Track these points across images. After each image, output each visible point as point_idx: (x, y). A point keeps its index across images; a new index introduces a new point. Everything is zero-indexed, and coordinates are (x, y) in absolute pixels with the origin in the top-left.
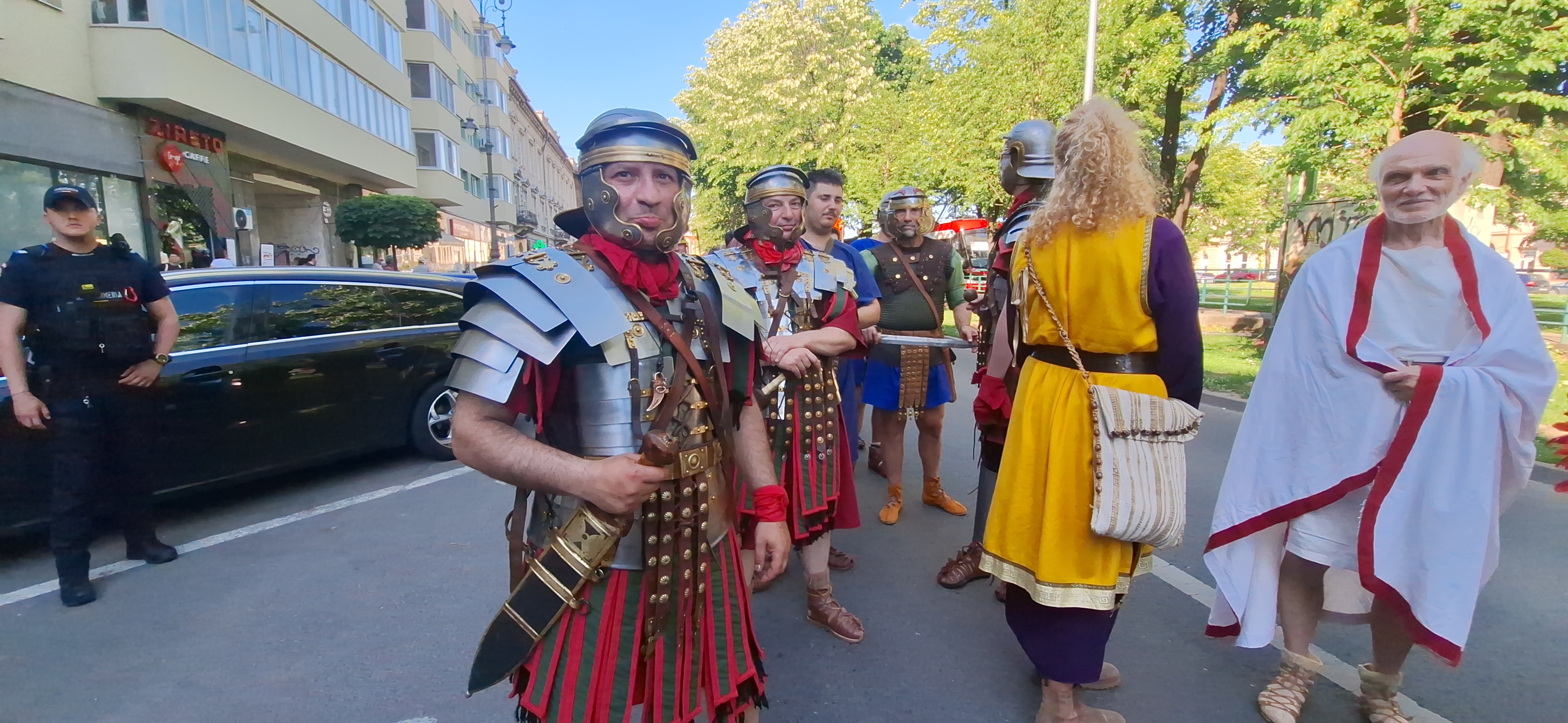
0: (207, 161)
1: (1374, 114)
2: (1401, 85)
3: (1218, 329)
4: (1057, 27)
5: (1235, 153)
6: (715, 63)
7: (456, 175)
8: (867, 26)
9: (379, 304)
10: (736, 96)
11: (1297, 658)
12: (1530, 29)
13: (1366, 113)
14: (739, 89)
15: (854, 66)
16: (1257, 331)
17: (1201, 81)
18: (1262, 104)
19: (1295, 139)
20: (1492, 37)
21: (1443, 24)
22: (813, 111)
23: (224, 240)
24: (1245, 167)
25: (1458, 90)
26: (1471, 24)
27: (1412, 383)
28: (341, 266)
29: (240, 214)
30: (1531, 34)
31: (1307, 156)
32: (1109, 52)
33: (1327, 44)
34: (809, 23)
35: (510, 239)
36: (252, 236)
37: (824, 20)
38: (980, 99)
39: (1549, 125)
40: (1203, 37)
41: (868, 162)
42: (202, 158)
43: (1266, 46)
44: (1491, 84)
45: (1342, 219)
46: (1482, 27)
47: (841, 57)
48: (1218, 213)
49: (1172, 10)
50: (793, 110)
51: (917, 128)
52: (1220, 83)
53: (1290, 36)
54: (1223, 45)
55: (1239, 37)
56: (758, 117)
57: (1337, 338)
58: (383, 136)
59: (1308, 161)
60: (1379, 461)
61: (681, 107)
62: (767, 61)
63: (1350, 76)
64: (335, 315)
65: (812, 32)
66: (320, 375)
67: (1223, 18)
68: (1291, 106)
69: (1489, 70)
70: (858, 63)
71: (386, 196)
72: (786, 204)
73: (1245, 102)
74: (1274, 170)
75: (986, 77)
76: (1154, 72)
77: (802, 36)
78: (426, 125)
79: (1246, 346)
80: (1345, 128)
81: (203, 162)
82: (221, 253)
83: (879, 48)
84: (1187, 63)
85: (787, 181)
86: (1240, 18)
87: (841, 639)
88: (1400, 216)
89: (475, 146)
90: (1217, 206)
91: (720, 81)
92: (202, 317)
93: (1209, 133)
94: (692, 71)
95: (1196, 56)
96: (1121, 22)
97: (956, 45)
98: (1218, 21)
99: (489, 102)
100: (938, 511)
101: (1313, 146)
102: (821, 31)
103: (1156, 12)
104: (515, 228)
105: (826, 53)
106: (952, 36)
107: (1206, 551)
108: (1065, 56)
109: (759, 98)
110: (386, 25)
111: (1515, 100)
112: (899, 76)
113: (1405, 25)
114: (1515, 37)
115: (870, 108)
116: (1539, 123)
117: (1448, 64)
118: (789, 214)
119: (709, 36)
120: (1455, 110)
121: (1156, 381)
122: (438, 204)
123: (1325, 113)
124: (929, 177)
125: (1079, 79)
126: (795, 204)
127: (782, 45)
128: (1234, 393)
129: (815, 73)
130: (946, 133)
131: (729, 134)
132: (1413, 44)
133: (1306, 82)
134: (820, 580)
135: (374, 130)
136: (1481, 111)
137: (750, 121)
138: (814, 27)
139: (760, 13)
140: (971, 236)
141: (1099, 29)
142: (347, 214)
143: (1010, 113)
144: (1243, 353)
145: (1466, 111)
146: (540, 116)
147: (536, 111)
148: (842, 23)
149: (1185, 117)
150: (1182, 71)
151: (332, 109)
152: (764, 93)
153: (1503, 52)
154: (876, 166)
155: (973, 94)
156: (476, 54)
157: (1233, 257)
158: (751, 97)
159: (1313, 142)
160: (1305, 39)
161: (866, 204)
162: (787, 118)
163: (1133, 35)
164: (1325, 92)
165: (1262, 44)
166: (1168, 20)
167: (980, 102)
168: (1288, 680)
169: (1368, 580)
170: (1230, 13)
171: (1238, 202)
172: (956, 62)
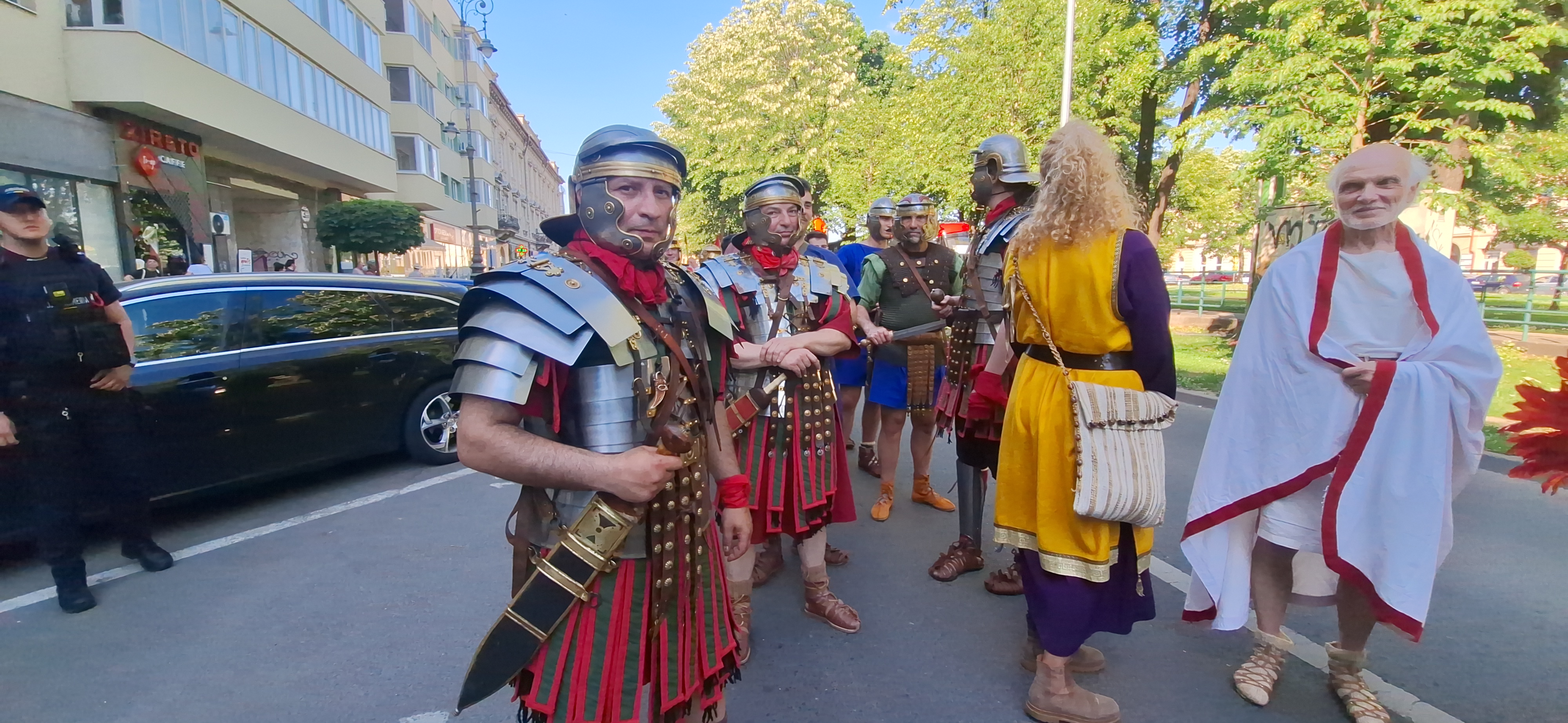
0: (183, 166)
1: (1339, 122)
2: (1363, 94)
3: (1193, 330)
4: (1035, 35)
5: (1209, 159)
6: (698, 68)
7: (436, 178)
8: (848, 33)
9: (364, 310)
10: (719, 101)
11: (1269, 637)
12: (1489, 39)
13: (1331, 121)
14: (723, 94)
15: (836, 72)
16: (1232, 331)
17: (1175, 88)
18: (1233, 112)
19: (1264, 146)
20: (1449, 49)
21: (1402, 36)
22: (797, 116)
23: (201, 245)
24: (1218, 172)
25: (1418, 99)
26: (1430, 35)
27: (1369, 377)
28: (320, 271)
29: (217, 218)
30: (1489, 45)
31: (1274, 163)
32: (1086, 60)
33: (1293, 55)
34: (792, 28)
35: (491, 243)
36: (229, 241)
37: (807, 26)
38: (961, 105)
39: (1511, 130)
40: (1176, 45)
41: (851, 166)
42: (178, 162)
43: (1237, 55)
44: (1450, 92)
45: (1311, 222)
46: (1441, 38)
47: (823, 63)
48: (1193, 216)
49: (1146, 20)
50: (777, 115)
51: (899, 133)
52: (1193, 91)
53: (1258, 47)
54: (1195, 56)
55: (1209, 48)
56: (742, 122)
57: (1301, 337)
58: (362, 140)
59: (1276, 167)
60: (1340, 451)
61: (664, 111)
62: (750, 66)
63: (1315, 85)
64: (319, 321)
65: (795, 38)
66: (308, 381)
67: (1195, 27)
68: (1261, 115)
69: (1447, 80)
70: (841, 69)
71: (366, 201)
72: (785, 212)
73: (1215, 111)
74: (1244, 176)
75: (966, 84)
76: (1130, 80)
77: (785, 42)
78: (406, 128)
79: (1221, 346)
80: (1312, 135)
81: (179, 167)
82: (198, 259)
83: (860, 54)
84: (1161, 71)
85: (784, 189)
86: (1211, 29)
87: (839, 630)
88: (1355, 223)
89: (455, 150)
90: (1191, 209)
91: (703, 86)
92: (181, 324)
93: (1183, 139)
94: (675, 76)
95: (1170, 64)
96: (1097, 30)
97: (937, 52)
98: (1190, 30)
99: (470, 106)
100: (928, 508)
101: (1282, 153)
102: (803, 37)
103: (1131, 21)
104: (497, 232)
105: (809, 59)
106: (933, 43)
107: (1182, 540)
108: (1043, 64)
109: (742, 104)
110: (365, 28)
111: (1474, 107)
112: (881, 81)
113: (1367, 37)
114: (1474, 48)
115: (853, 113)
116: (1501, 128)
117: (1408, 74)
118: (787, 221)
119: (692, 41)
120: (1415, 119)
121: (1133, 376)
122: (421, 208)
123: (1292, 121)
124: (912, 181)
125: (1057, 87)
126: (792, 211)
127: (765, 51)
128: (1209, 392)
129: (798, 78)
130: (930, 137)
131: (712, 138)
132: (1374, 55)
133: (1275, 90)
134: (817, 573)
135: (353, 134)
136: (1440, 119)
137: (733, 125)
138: (796, 33)
139: (742, 19)
140: (953, 240)
141: (1075, 38)
142: (328, 219)
143: (991, 119)
144: (1218, 353)
145: (1424, 119)
146: (521, 120)
147: (517, 114)
148: (825, 29)
149: (1160, 123)
150: (1156, 79)
151: (311, 113)
152: (747, 98)
153: (1461, 63)
154: (859, 171)
155: (954, 101)
156: (456, 58)
157: (1208, 260)
158: (735, 102)
159: (1282, 149)
160: (1272, 49)
161: (850, 208)
162: (770, 123)
163: (1109, 44)
164: (1293, 101)
165: (1232, 54)
166: (1142, 29)
167: (962, 108)
168: (1261, 658)
169: (1332, 560)
170: (1202, 22)
171: (1213, 206)
172: (937, 69)
